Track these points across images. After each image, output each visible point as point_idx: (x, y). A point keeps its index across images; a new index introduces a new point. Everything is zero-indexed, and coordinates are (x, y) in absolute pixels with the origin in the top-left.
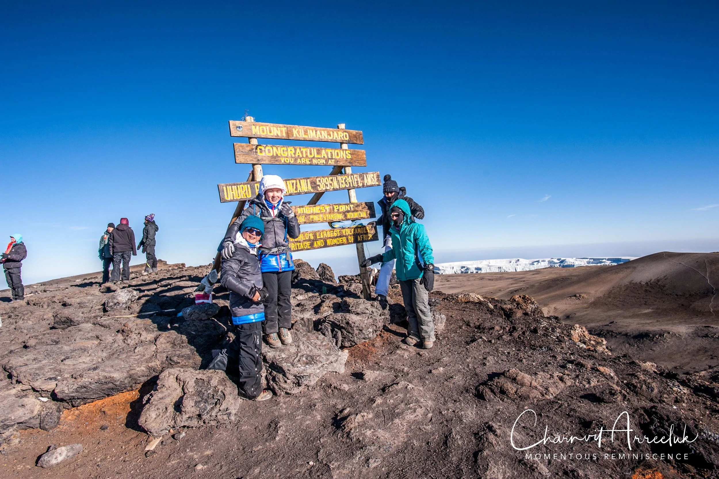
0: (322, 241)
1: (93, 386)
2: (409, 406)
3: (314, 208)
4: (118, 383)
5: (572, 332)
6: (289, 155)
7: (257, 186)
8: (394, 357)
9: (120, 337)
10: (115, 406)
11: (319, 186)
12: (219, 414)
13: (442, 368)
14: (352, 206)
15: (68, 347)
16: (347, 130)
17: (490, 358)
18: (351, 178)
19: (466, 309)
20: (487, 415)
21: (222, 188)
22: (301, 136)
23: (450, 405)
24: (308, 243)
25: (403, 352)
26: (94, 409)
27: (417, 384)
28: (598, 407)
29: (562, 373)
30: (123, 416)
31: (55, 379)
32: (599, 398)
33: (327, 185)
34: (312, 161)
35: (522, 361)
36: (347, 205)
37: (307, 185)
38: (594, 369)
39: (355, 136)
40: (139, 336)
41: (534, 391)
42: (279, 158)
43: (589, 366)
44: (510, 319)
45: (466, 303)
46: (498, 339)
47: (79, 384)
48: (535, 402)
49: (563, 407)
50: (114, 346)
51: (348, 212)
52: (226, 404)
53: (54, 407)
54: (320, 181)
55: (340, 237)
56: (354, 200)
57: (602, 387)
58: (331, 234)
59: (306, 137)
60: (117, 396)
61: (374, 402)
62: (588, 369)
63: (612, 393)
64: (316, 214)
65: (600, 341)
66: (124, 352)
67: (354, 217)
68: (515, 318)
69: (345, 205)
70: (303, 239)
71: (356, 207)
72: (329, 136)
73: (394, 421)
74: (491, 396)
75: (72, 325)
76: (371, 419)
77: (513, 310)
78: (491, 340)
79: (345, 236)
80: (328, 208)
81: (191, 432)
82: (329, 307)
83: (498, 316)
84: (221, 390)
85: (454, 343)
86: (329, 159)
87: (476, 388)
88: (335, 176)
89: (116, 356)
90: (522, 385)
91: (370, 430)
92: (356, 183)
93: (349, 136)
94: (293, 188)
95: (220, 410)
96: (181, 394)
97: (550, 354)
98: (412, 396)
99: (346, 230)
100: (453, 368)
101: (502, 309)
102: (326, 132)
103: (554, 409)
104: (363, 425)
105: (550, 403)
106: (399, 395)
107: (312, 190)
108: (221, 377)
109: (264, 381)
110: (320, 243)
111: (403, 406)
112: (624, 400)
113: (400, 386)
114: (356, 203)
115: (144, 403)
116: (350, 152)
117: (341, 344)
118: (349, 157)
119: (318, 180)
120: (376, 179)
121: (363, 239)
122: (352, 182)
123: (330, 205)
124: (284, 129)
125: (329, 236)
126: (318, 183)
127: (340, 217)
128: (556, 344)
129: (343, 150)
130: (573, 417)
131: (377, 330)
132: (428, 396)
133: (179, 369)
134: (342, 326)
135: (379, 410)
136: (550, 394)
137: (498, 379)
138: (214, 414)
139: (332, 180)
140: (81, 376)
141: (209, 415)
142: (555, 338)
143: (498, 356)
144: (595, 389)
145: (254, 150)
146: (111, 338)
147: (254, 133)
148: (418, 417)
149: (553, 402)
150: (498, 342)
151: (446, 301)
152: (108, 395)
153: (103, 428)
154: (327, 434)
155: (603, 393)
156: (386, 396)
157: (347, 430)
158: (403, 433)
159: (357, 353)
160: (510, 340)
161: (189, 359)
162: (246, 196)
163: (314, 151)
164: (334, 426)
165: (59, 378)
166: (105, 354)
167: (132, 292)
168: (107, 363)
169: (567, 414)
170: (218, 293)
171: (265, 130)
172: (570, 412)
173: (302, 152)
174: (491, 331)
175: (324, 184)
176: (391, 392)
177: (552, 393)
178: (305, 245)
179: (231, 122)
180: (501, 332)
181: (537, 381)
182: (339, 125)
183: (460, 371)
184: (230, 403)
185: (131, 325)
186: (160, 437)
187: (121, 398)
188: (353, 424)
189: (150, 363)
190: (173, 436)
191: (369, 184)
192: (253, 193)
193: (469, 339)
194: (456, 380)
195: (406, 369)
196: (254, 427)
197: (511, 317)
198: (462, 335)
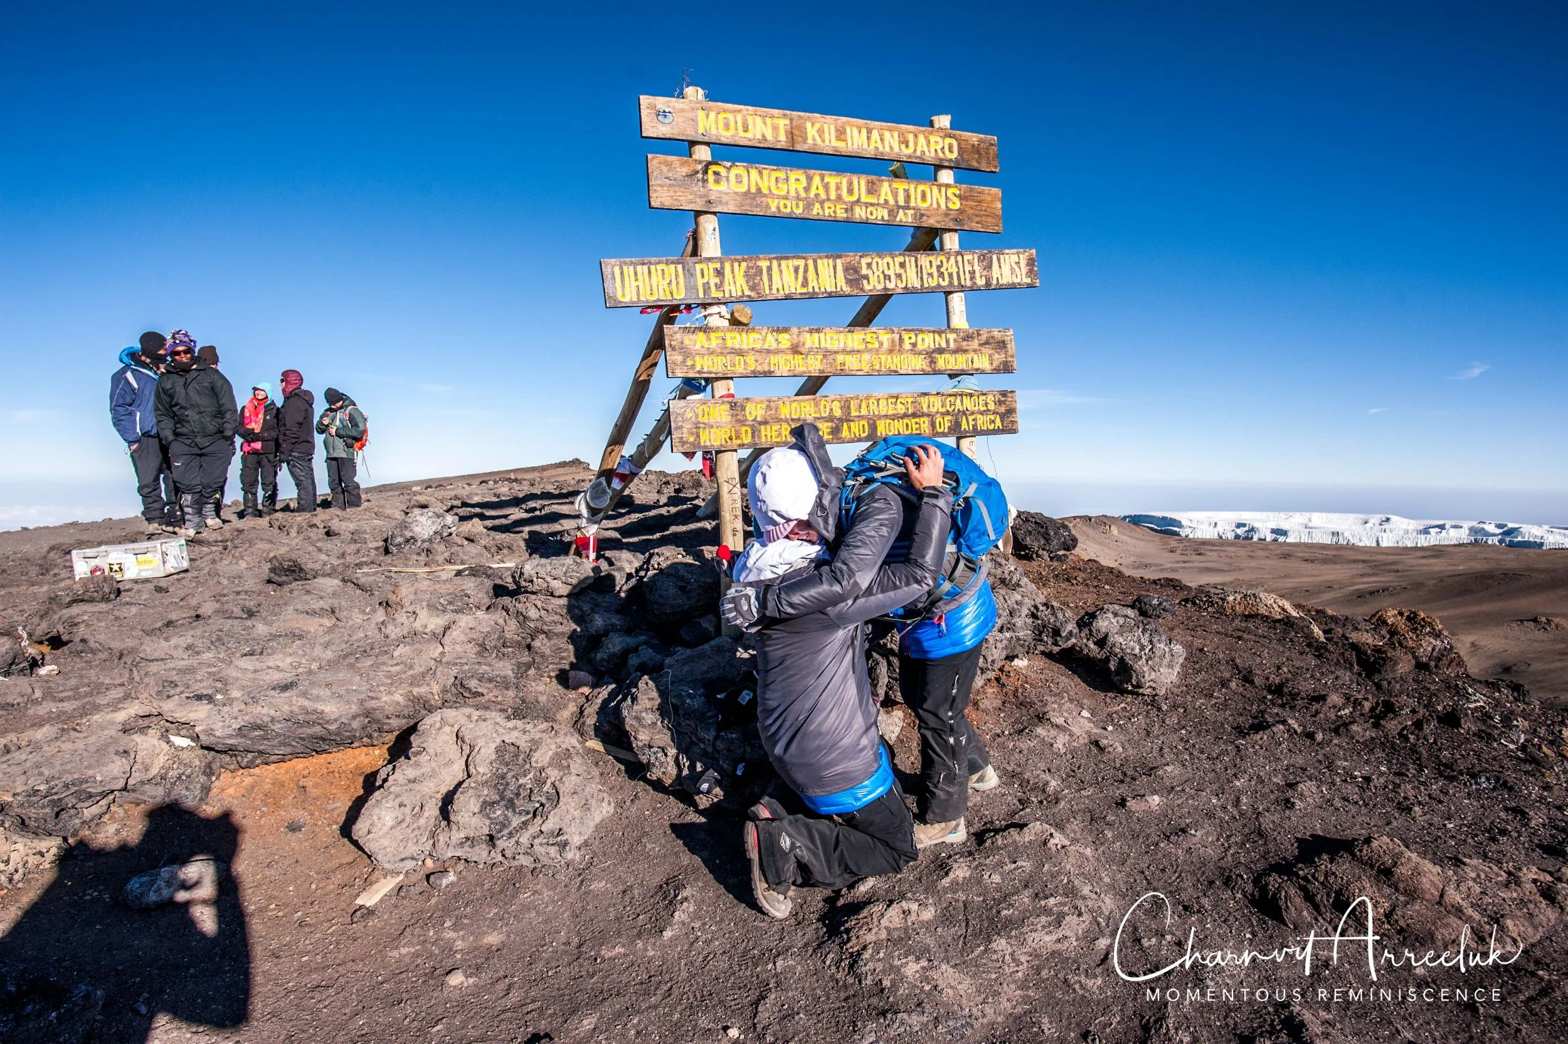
0: (864, 422)
1: (277, 727)
2: (1043, 903)
3: (849, 335)
4: (333, 727)
6: (793, 193)
7: (702, 270)
8: (1026, 744)
9: (380, 615)
10: (330, 778)
11: (866, 277)
12: (537, 841)
13: (1156, 798)
14: (952, 337)
15: (266, 628)
16: (954, 132)
17: (1307, 787)
18: (957, 262)
19: (1245, 636)
21: (610, 270)
24: (825, 427)
25: (1053, 732)
26: (285, 778)
27: (1078, 836)
29: (1551, 873)
30: (343, 805)
31: (210, 699)
33: (887, 277)
34: (852, 210)
35: (1409, 810)
36: (940, 333)
37: (835, 273)
39: (976, 149)
40: (412, 619)
41: (1453, 920)
42: (764, 199)
44: (1377, 675)
45: (1247, 617)
46: (1336, 731)
47: (247, 718)
50: (355, 637)
51: (941, 351)
52: (557, 819)
53: (198, 763)
54: (869, 265)
55: (914, 415)
56: (960, 321)
58: (890, 406)
59: (840, 145)
60: (340, 755)
61: (947, 874)
64: (852, 352)
66: (371, 653)
67: (956, 367)
68: (1389, 676)
69: (934, 332)
70: (814, 415)
71: (964, 339)
72: (903, 146)
73: (994, 945)
74: (1305, 913)
75: (301, 579)
76: (927, 925)
77: (1385, 652)
78: (1314, 733)
79: (928, 415)
80: (885, 338)
81: (470, 876)
83: (1337, 663)
84: (553, 779)
85: (1201, 726)
86: (899, 207)
87: (1256, 881)
88: (913, 253)
89: (352, 660)
90: (1412, 894)
91: (918, 959)
92: (968, 276)
93: (960, 148)
94: (796, 279)
95: (542, 832)
96: (461, 776)
97: (1504, 800)
98: (1059, 873)
99: (932, 399)
100: (1190, 802)
101: (1354, 647)
102: (896, 134)
104: (900, 941)
106: (1019, 863)
107: (847, 289)
108: (564, 746)
109: (669, 768)
110: (857, 428)
111: (1026, 900)
113: (1027, 836)
114: (965, 331)
115: (377, 784)
116: (957, 192)
117: (887, 694)
118: (956, 205)
119: (864, 261)
120: (1024, 270)
121: (975, 426)
122: (958, 273)
123: (893, 332)
124: (783, 123)
125: (883, 413)
126: (864, 271)
127: (919, 363)
128: (1527, 772)
129: (940, 186)
131: (987, 669)
133: (470, 710)
134: (892, 649)
135: (957, 901)
136: (1508, 940)
137: (1332, 861)
138: (524, 839)
139: (902, 265)
140: (255, 700)
141: (513, 841)
142: (1512, 747)
143: (1333, 783)
145: (700, 176)
146: (361, 616)
147: (701, 130)
148: (1066, 944)
149: (1518, 969)
150: (1336, 741)
151: (1189, 605)
152: (317, 752)
153: (294, 828)
154: (800, 945)
156: (983, 860)
157: (853, 946)
158: (1013, 987)
160: (1372, 739)
161: (507, 688)
162: (671, 293)
163: (860, 183)
164: (824, 925)
165: (219, 697)
166: (329, 654)
167: (444, 518)
168: (324, 676)
170: (630, 537)
171: (732, 124)
173: (826, 187)
174: (1315, 706)
175: (879, 273)
176: (999, 848)
177: (1515, 935)
179: (645, 100)
180: (1347, 711)
181: (1463, 888)
182: (934, 118)
183: (1210, 815)
184: (570, 817)
185: (406, 591)
186: (399, 873)
187: (348, 761)
188: (874, 931)
189: (419, 686)
190: (428, 877)
191: (1002, 281)
192: (691, 287)
193: (1245, 721)
194: (1195, 840)
195: (1053, 783)
196: (621, 888)
197: (1380, 673)
198: (1225, 705)
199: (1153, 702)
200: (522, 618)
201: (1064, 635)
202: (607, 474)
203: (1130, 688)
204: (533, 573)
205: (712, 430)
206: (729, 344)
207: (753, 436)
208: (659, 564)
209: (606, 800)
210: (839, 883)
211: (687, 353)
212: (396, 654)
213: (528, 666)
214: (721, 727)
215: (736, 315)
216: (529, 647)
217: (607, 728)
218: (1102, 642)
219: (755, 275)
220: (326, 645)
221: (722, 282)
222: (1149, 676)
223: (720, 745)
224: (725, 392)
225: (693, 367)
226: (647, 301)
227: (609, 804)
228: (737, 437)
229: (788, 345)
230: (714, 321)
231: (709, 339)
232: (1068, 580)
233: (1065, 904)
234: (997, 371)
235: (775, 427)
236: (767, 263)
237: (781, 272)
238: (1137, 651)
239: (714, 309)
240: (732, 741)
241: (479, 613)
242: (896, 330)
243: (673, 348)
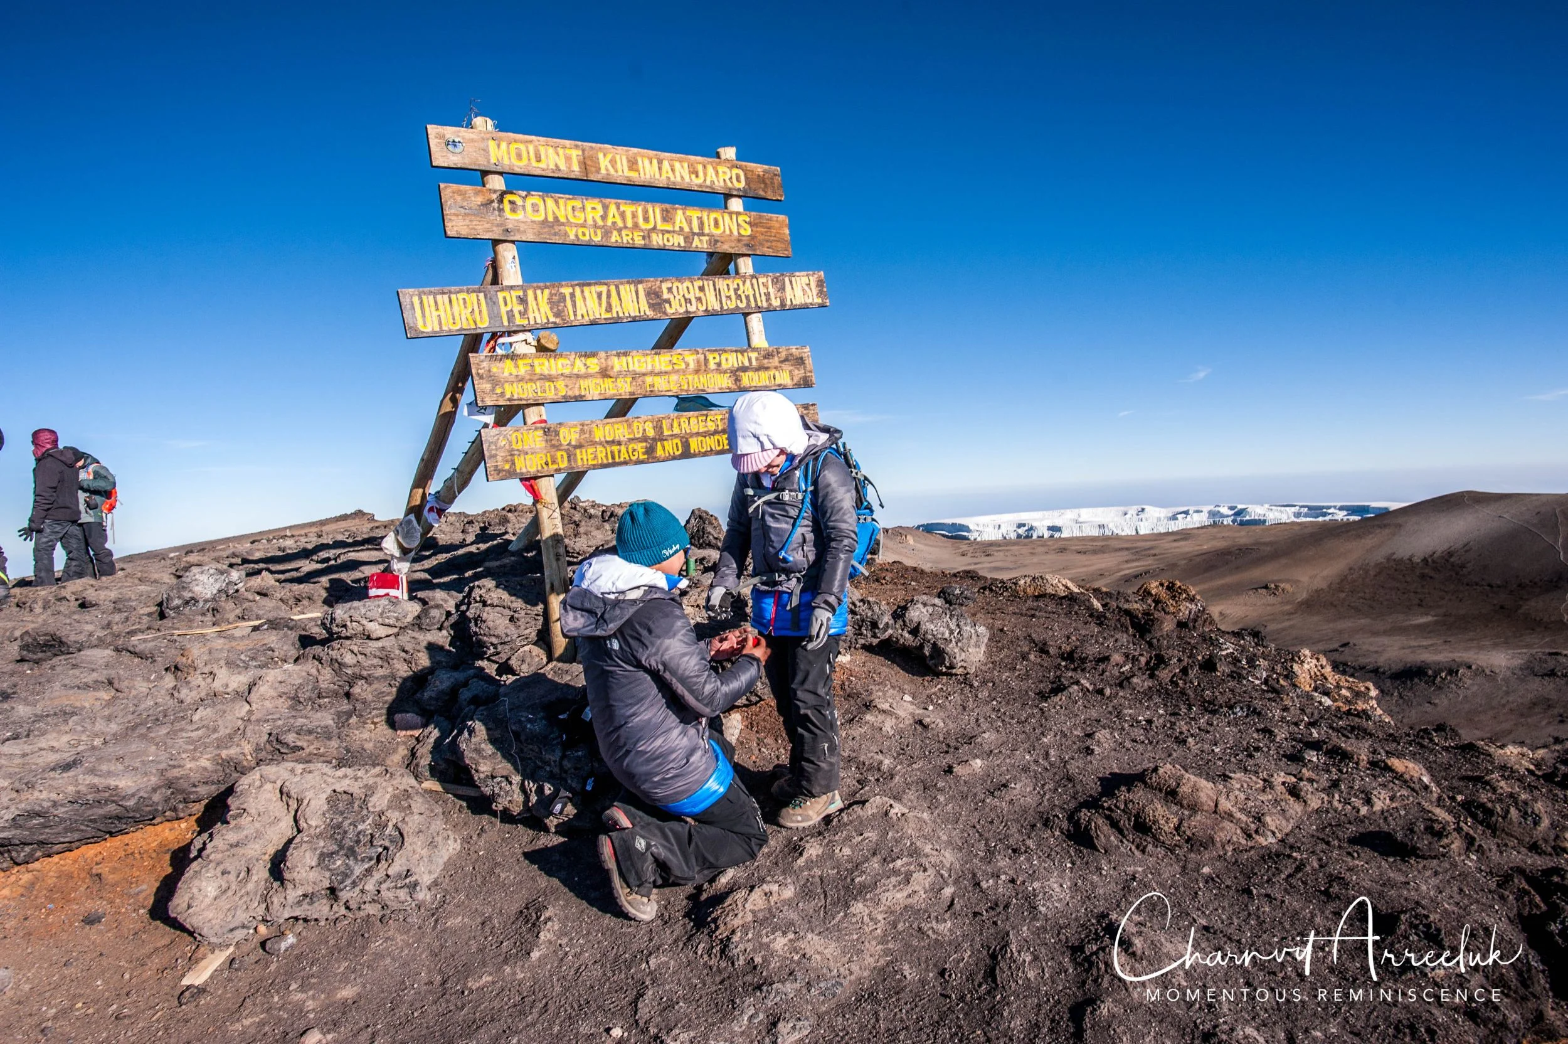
0: (677, 441)
1: (60, 811)
2: (891, 866)
3: (656, 358)
4: (131, 803)
5: (1296, 667)
6: (590, 222)
7: (505, 298)
8: (857, 731)
9: (169, 681)
10: (129, 860)
11: (668, 301)
12: (384, 886)
13: (979, 762)
14: (754, 355)
15: (28, 709)
16: (740, 163)
17: (1102, 735)
18: (752, 285)
19: (1037, 613)
20: (1101, 892)
21: (408, 300)
22: (620, 173)
23: (1001, 864)
24: (640, 447)
25: (881, 717)
26: (73, 869)
27: (915, 803)
28: (1400, 870)
29: (1295, 776)
30: (148, 888)
32: (1403, 845)
33: (688, 301)
34: (649, 237)
35: (1184, 742)
36: (742, 352)
37: (638, 298)
38: (1378, 767)
39: (761, 179)
40: (209, 680)
41: (1227, 824)
42: (562, 227)
43: (1363, 757)
44: (1148, 635)
45: (1037, 598)
46: (1121, 685)
47: (21, 806)
48: (1230, 853)
49: (1308, 869)
50: (143, 706)
51: (744, 369)
52: (404, 860)
54: (670, 290)
56: (759, 339)
57: (1406, 815)
58: (701, 424)
59: (633, 175)
60: (139, 834)
61: (801, 854)
62: (1362, 764)
63: (1436, 832)
64: (660, 373)
65: (1363, 689)
66: (165, 720)
68: (1158, 635)
69: (736, 351)
70: (628, 436)
71: (765, 357)
72: (693, 176)
73: (852, 910)
74: (1112, 838)
75: (64, 653)
76: (789, 903)
77: (1152, 615)
78: (1102, 689)
80: (691, 359)
81: (312, 934)
82: (698, 606)
83: (1116, 628)
84: (394, 821)
85: (1009, 696)
86: (694, 234)
87: (1070, 818)
88: (710, 277)
89: (143, 730)
90: (1194, 808)
91: (784, 933)
92: (764, 298)
93: (747, 178)
94: (600, 304)
95: (388, 876)
96: (289, 833)
97: (1255, 724)
98: (901, 838)
100: (1008, 761)
101: (1128, 612)
102: (686, 165)
103: (1283, 876)
104: (766, 920)
105: (1270, 857)
106: (865, 834)
107: (650, 313)
108: (402, 787)
109: (515, 796)
110: (671, 447)
112: (1468, 849)
113: (870, 809)
114: (765, 349)
115: (192, 856)
116: (748, 219)
118: (747, 231)
119: (665, 286)
120: (815, 291)
122: (754, 295)
123: (698, 353)
124: (575, 154)
125: (695, 430)
126: (666, 296)
127: (725, 381)
128: (1269, 699)
129: (731, 214)
130: (1339, 899)
132: (944, 838)
133: (291, 764)
135: (813, 877)
136: (1269, 833)
137: (1129, 791)
138: (370, 886)
139: (702, 289)
140: (29, 786)
141: (357, 890)
142: (1257, 682)
143: (1123, 729)
144: (1386, 819)
145: (495, 205)
146: (145, 684)
147: (493, 160)
148: (916, 897)
149: (1278, 855)
151: (987, 592)
152: (111, 834)
153: (91, 920)
154: (669, 942)
155: (1412, 831)
156: (832, 837)
157: (722, 932)
158: (874, 943)
159: (764, 720)
160: (1150, 688)
161: (329, 739)
162: (475, 322)
163: (655, 212)
164: (691, 920)
166: (114, 727)
167: (229, 574)
168: (113, 750)
169: (1320, 891)
170: (441, 577)
171: (524, 155)
172: (1331, 886)
173: (623, 215)
174: (1102, 666)
175: (678, 297)
176: (845, 825)
177: (1273, 828)
178: (634, 450)
179: (432, 129)
180: (1127, 667)
181: (1232, 797)
182: (721, 150)
183: (1025, 769)
184: (417, 856)
185: (197, 652)
186: (228, 946)
187: (149, 840)
188: (740, 916)
189: (227, 748)
190: (263, 944)
191: (797, 302)
192: (494, 315)
193: (1046, 687)
194: (1015, 792)
195: (887, 762)
196: (479, 920)
197: (1150, 632)
198: (1027, 675)
199: (966, 680)
200: (338, 666)
201: (881, 626)
202: (416, 511)
203: (944, 670)
204: (346, 616)
205: (528, 457)
206: (538, 370)
207: (569, 461)
208: (481, 596)
209: (452, 837)
210: (699, 879)
211: (495, 382)
212: (196, 718)
213: (349, 715)
214: (566, 746)
215: (543, 341)
216: (348, 695)
217: (443, 766)
218: (915, 631)
219: (559, 302)
220: (109, 719)
221: (526, 310)
222: (960, 657)
223: (567, 764)
224: (536, 419)
225: (503, 394)
226: (450, 331)
227: (456, 841)
228: (554, 462)
229: (597, 369)
230: (521, 349)
231: (517, 366)
232: (878, 580)
233: (910, 864)
234: (797, 386)
235: (591, 450)
236: (570, 290)
237: (584, 298)
238: (947, 635)
239: (521, 336)
240: (579, 759)
241: (286, 666)
242: (700, 351)
243: (481, 377)
